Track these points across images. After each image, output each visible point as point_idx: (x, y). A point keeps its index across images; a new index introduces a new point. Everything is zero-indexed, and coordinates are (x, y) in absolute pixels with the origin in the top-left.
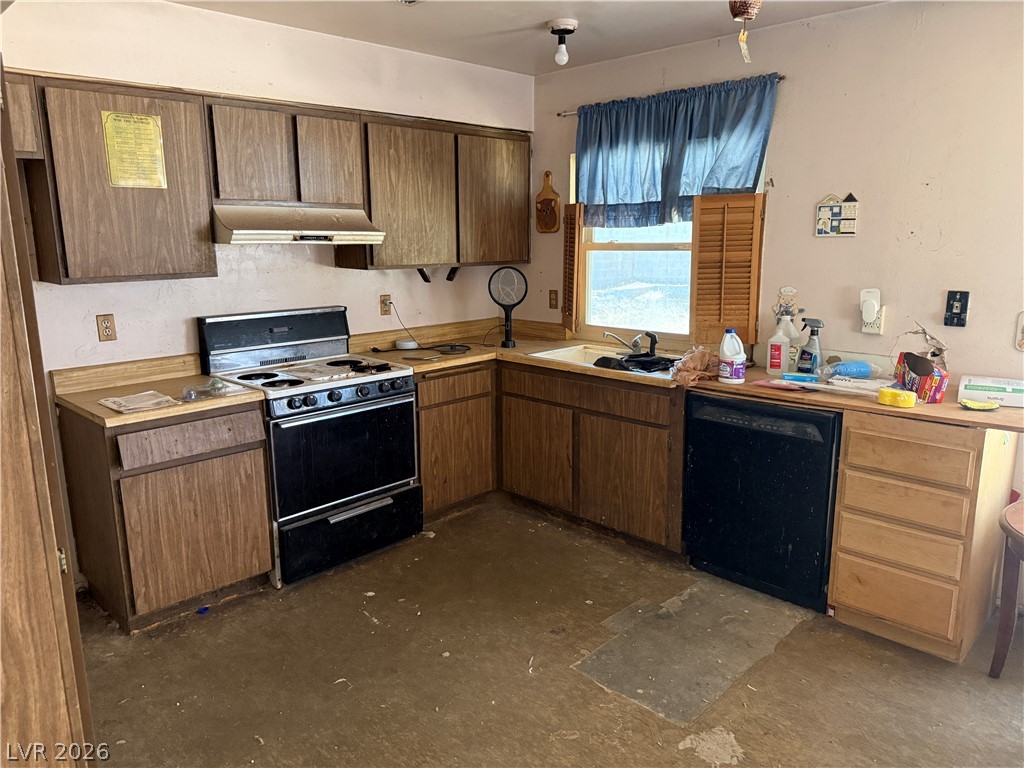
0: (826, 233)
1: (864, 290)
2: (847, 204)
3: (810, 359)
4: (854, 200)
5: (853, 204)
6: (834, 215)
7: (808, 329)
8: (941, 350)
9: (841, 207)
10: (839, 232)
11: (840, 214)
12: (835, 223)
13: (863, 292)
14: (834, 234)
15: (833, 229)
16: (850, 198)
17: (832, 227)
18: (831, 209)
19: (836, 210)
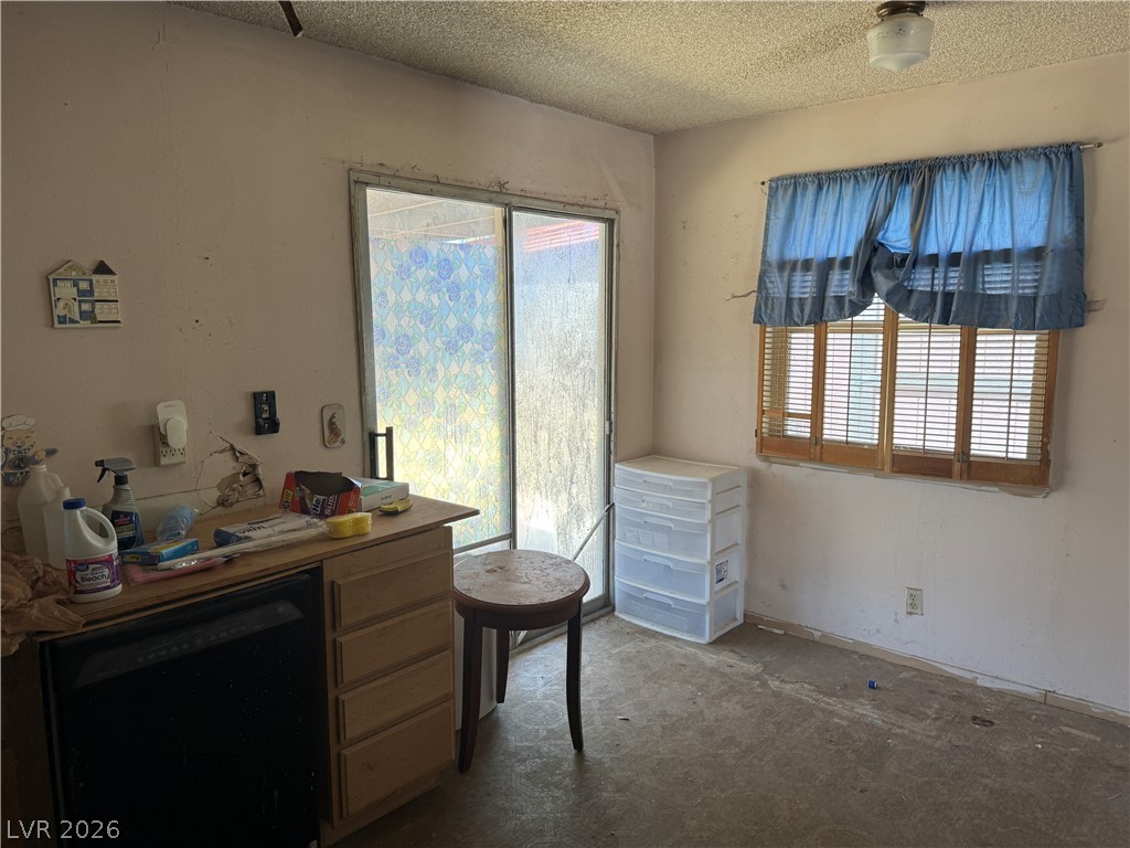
0: (73, 321)
1: (161, 405)
2: (101, 278)
3: (131, 522)
4: (109, 272)
5: (109, 278)
6: (81, 293)
7: (110, 478)
8: (254, 466)
9: (91, 282)
10: (94, 320)
11: (91, 292)
12: (86, 307)
13: (161, 408)
14: (86, 323)
15: (84, 315)
16: (102, 269)
17: (81, 312)
18: (76, 284)
19: (84, 285)
